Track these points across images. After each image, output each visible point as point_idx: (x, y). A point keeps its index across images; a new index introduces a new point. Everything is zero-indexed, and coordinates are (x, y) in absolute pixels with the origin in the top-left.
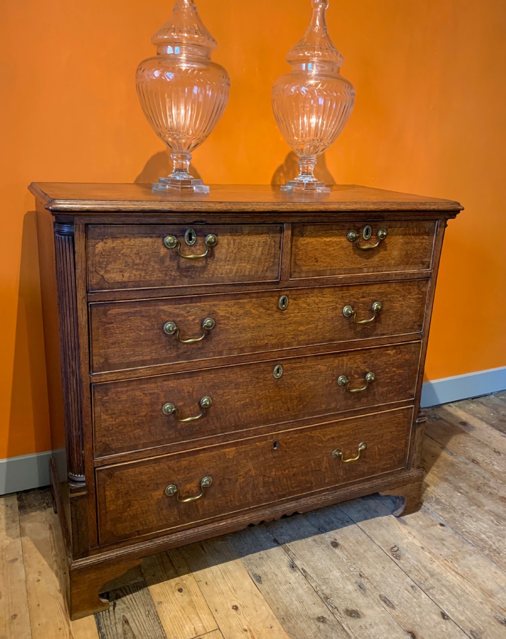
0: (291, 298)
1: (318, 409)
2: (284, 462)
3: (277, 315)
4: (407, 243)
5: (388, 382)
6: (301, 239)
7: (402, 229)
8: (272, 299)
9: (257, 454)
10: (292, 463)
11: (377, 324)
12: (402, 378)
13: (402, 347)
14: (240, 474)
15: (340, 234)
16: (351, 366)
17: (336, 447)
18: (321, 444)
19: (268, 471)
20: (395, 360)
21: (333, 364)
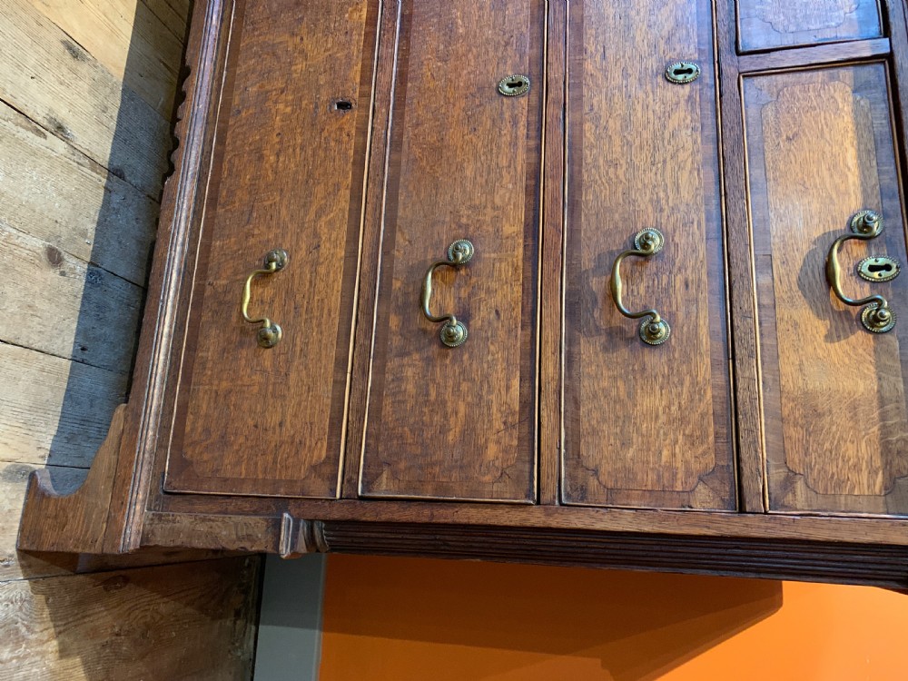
0: (691, 91)
1: (401, 198)
2: (299, 131)
3: (652, 63)
4: (854, 408)
5: (427, 394)
6: (848, 89)
7: (901, 386)
8: (692, 46)
9: (337, 68)
10: (291, 150)
11: (603, 339)
12: (432, 439)
13: (525, 430)
14: (305, 39)
15: (869, 190)
16: (496, 274)
17: (293, 257)
18: (312, 215)
19: (290, 98)
20: (489, 409)
21: (508, 220)
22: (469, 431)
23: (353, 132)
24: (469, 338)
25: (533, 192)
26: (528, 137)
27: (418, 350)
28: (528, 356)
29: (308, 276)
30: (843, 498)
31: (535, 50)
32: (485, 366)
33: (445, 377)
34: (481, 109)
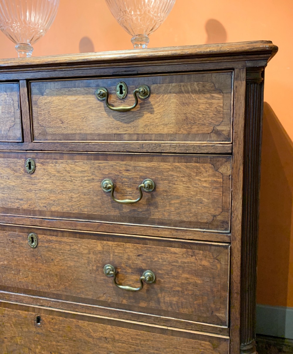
0: (39, 163)
1: (83, 296)
2: (49, 343)
3: (25, 179)
4: (184, 104)
5: (178, 291)
6: (41, 97)
7: (174, 84)
8: (19, 161)
9: (20, 322)
10: (59, 347)
11: (152, 208)
12: (200, 291)
13: (195, 247)
14: (5, 336)
15: (86, 92)
16: (120, 255)
17: (111, 351)
18: (91, 340)
19: (33, 346)
20: (186, 263)
21: (95, 247)
22: (196, 273)
23: (51, 316)
24: (151, 270)
25: (82, 235)
26: (57, 236)
27: (157, 294)
28: (160, 243)
29: (120, 344)
30: (225, 111)
31: (17, 230)
32: (164, 263)
33: (169, 282)
34: (43, 256)
